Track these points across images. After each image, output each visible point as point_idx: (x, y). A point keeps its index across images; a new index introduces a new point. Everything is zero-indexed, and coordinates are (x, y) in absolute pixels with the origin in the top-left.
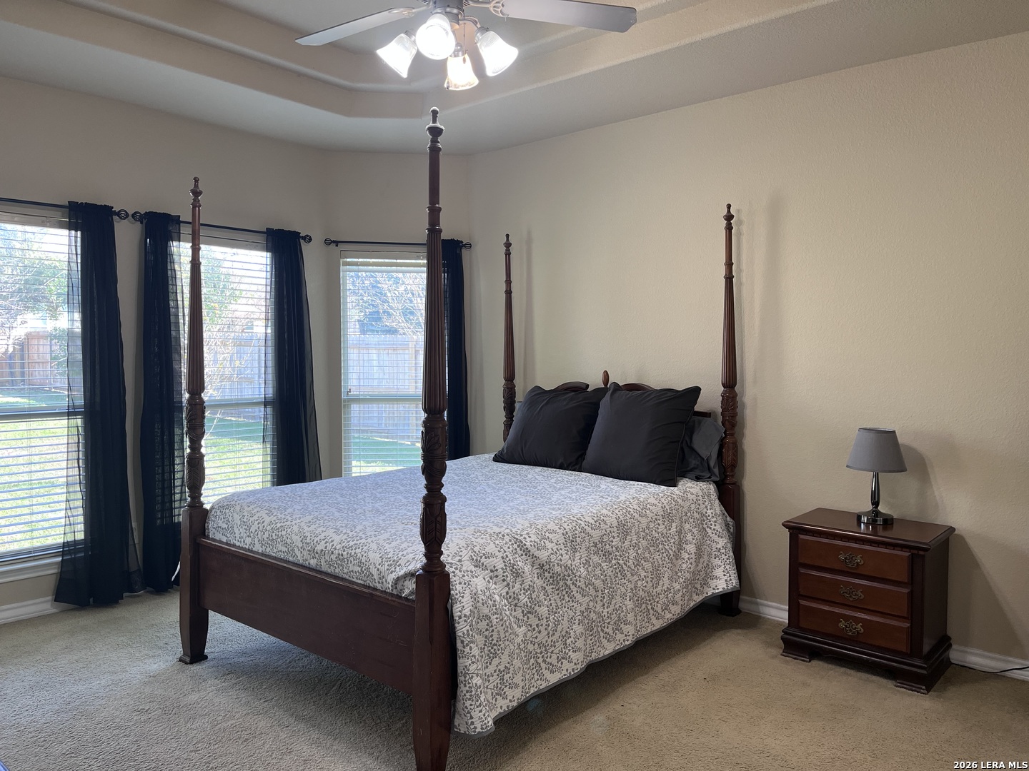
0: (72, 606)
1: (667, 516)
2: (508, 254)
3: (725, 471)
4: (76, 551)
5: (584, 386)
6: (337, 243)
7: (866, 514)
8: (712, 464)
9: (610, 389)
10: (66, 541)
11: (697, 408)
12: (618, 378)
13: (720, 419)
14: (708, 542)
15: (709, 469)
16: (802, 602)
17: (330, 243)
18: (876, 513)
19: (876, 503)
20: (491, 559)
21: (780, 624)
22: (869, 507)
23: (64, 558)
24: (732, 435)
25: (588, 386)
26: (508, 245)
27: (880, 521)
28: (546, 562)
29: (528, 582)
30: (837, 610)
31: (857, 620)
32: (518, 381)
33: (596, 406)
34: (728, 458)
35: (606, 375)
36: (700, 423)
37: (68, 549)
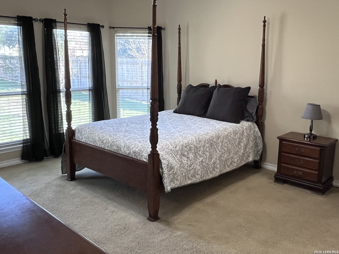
0: (27, 161)
2: (179, 33)
3: (258, 118)
4: (27, 142)
5: (208, 85)
6: (114, 28)
7: (307, 134)
8: (253, 115)
9: (217, 86)
10: (24, 139)
11: (249, 94)
12: (221, 82)
13: (258, 99)
15: (252, 117)
16: (282, 165)
17: (111, 28)
18: (311, 134)
19: (311, 130)
21: (274, 172)
22: (308, 132)
23: (24, 145)
24: (262, 105)
25: (209, 85)
26: (180, 29)
27: (312, 137)
30: (294, 167)
31: (300, 171)
32: (183, 83)
33: (212, 93)
34: (260, 114)
35: (216, 81)
36: (250, 100)
37: (25, 142)
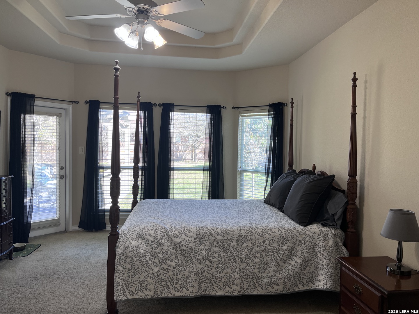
1: (282, 239)
6: (238, 108)
8: (336, 217)
14: (316, 260)
17: (235, 108)
20: (148, 236)
24: (353, 204)
26: (292, 103)
28: (178, 244)
29: (165, 249)
35: (314, 166)
